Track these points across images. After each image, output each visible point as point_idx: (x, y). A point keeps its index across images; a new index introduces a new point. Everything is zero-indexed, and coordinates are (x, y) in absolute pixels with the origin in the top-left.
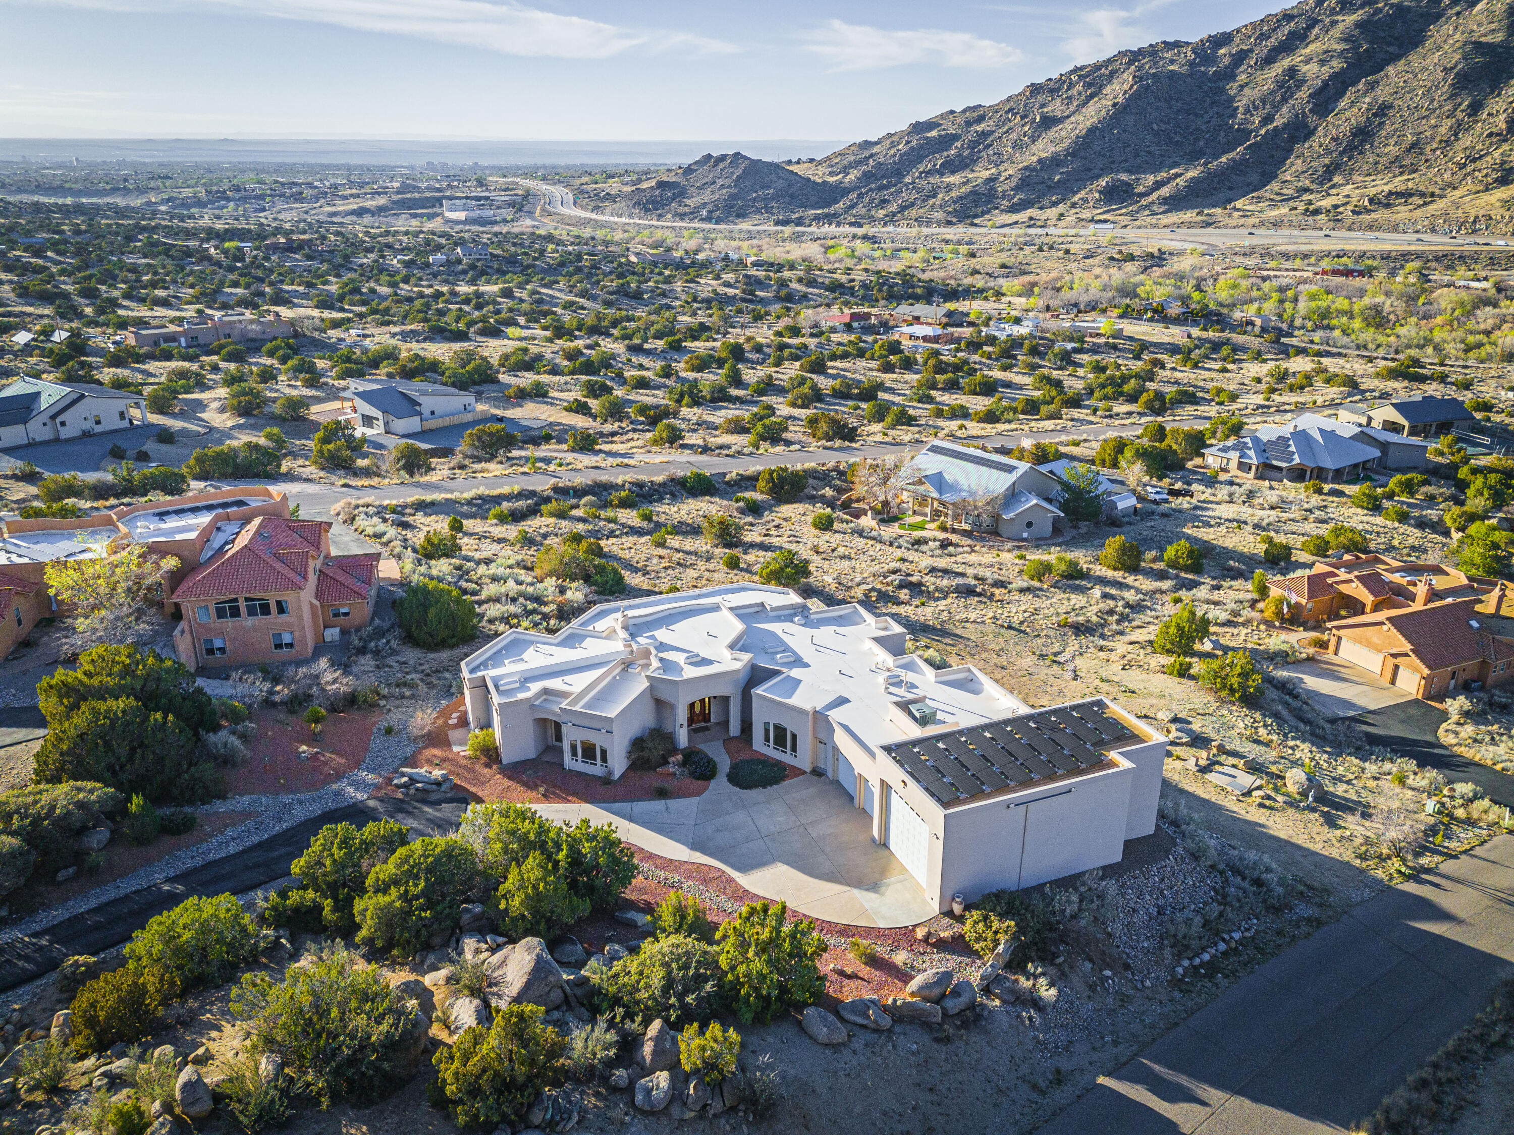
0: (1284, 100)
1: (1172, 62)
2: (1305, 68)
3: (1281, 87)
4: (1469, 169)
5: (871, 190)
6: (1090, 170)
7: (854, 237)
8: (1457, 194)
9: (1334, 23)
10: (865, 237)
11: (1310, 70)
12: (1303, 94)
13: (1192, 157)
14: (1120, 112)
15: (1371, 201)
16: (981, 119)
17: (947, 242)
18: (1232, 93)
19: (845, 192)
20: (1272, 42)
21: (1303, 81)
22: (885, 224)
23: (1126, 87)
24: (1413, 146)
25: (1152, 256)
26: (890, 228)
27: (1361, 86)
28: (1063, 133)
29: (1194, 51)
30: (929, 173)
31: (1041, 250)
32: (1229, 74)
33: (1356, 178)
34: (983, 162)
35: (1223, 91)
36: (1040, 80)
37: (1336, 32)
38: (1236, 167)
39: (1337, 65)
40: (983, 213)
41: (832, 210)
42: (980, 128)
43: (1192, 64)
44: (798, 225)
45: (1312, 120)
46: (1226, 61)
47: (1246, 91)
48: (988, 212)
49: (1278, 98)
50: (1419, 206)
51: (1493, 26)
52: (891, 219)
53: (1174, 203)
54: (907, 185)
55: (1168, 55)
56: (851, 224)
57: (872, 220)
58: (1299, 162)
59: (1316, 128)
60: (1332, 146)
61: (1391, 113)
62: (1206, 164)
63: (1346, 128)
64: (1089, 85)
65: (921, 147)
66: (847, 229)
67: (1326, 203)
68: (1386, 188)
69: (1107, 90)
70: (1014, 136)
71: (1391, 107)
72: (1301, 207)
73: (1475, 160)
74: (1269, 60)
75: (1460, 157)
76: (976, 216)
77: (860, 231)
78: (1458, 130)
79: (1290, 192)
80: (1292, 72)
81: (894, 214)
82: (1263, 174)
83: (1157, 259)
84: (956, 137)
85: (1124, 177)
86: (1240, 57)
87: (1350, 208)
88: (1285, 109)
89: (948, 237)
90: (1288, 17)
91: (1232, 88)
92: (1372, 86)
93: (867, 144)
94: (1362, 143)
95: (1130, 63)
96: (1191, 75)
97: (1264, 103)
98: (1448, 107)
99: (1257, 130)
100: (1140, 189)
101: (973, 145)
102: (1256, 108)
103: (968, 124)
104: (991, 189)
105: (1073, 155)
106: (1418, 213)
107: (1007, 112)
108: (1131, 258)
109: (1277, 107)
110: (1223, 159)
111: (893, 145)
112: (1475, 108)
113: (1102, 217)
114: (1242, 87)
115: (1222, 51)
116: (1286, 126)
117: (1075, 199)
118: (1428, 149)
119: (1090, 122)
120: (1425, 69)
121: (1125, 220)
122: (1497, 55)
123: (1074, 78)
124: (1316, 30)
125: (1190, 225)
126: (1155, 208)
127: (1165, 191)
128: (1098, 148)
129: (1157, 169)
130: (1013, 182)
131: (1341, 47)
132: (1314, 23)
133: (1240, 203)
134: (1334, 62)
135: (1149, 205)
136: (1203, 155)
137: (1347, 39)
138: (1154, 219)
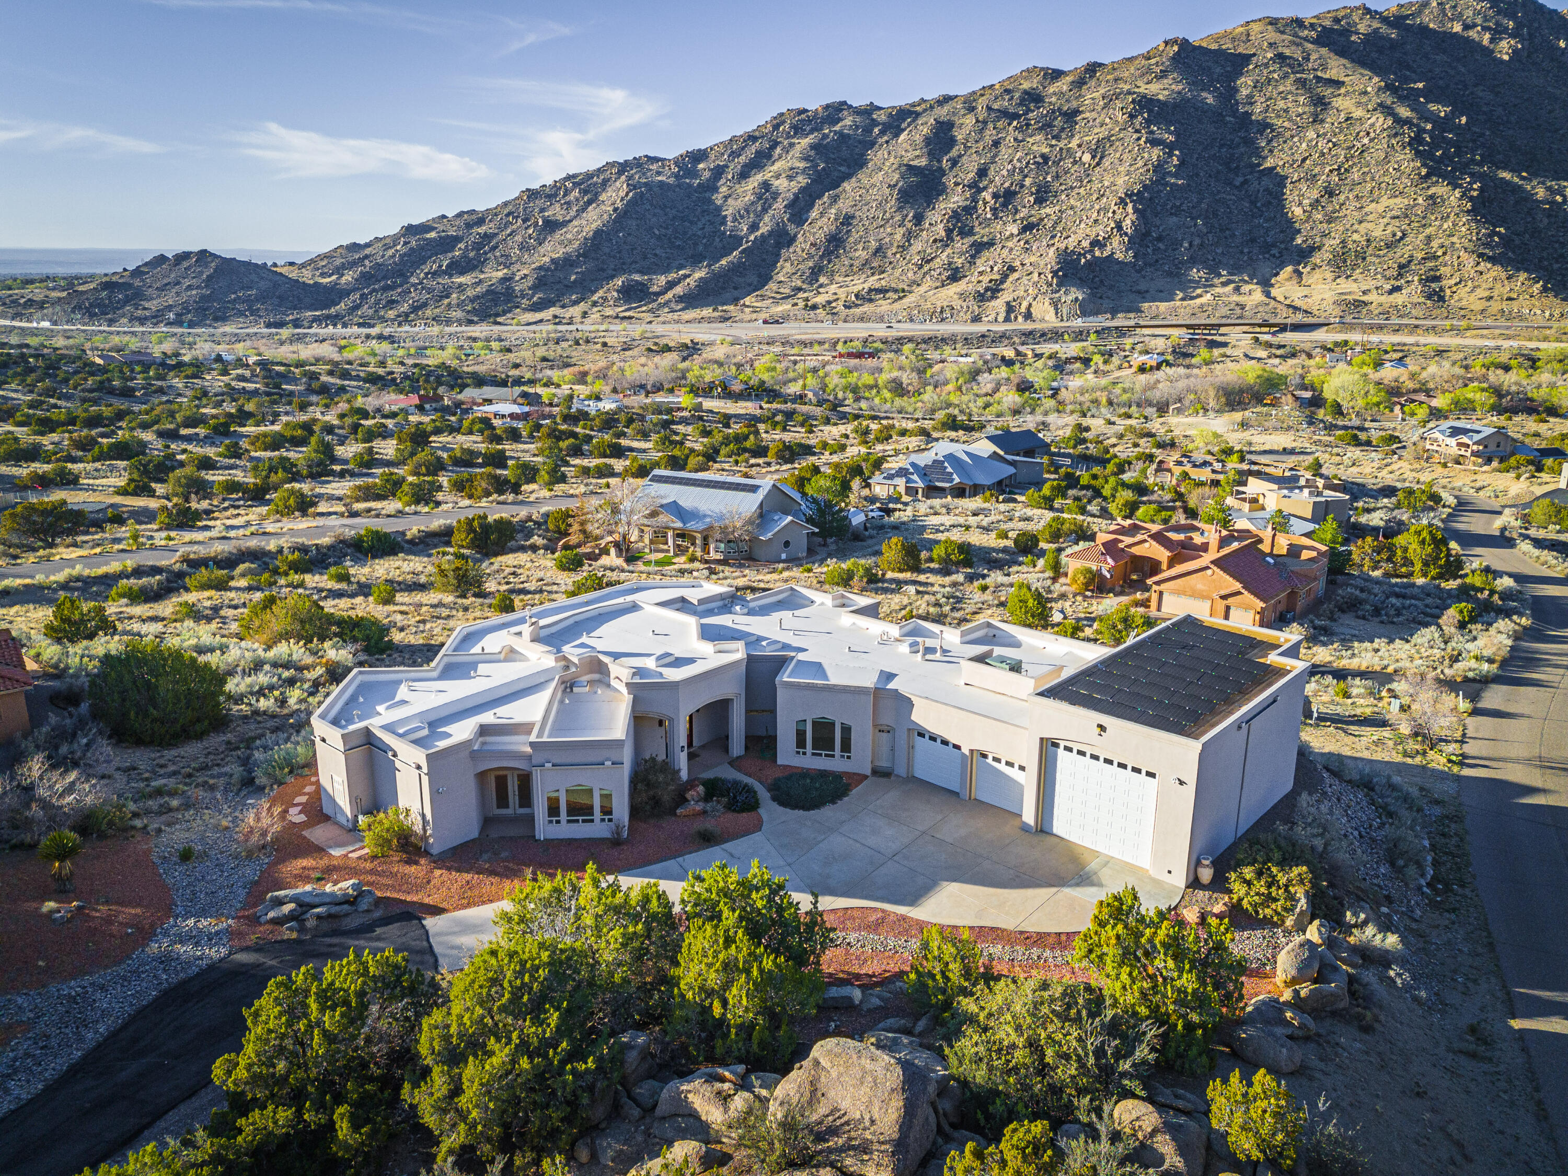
0: (765, 210)
1: (659, 173)
2: (777, 183)
3: (760, 198)
4: (926, 268)
5: (374, 290)
6: (603, 270)
7: (368, 337)
8: (922, 289)
9: (792, 145)
10: (380, 337)
11: (781, 184)
12: (779, 205)
13: (695, 261)
14: (622, 216)
15: (857, 296)
16: (481, 221)
17: (475, 340)
18: (719, 202)
19: (344, 293)
20: (743, 159)
21: (775, 196)
22: (400, 325)
23: (622, 194)
24: (878, 250)
25: (686, 346)
26: (407, 328)
27: (825, 199)
28: (569, 236)
29: (676, 163)
30: (435, 274)
31: (577, 343)
32: (711, 187)
33: (838, 278)
34: (492, 263)
35: (710, 201)
36: (535, 186)
37: (797, 151)
38: (735, 269)
39: (803, 180)
40: (504, 313)
41: (333, 311)
42: (482, 230)
43: (677, 176)
44: (296, 326)
45: (791, 228)
46: (707, 174)
47: (730, 201)
48: (510, 311)
49: (759, 208)
50: (895, 301)
51: (917, 153)
52: (404, 319)
53: (690, 300)
54: (414, 285)
55: (654, 167)
56: (360, 325)
57: (383, 320)
58: (788, 264)
59: (795, 236)
60: (813, 251)
61: (855, 222)
62: (709, 266)
63: (820, 236)
64: (585, 192)
65: (422, 248)
66: (355, 330)
67: (820, 299)
68: (866, 286)
69: (603, 197)
70: (518, 238)
71: (853, 217)
72: (801, 304)
73: (928, 262)
74: (744, 175)
75: (916, 258)
76: (497, 315)
77: (374, 331)
78: (909, 236)
79: (787, 291)
80: (766, 185)
81: (407, 315)
82: (760, 276)
83: (691, 350)
84: (457, 239)
85: (637, 277)
86: (719, 172)
87: (841, 303)
88: (767, 218)
89: (474, 335)
90: (752, 138)
91: (718, 199)
92: (835, 200)
93: (354, 247)
94: (837, 247)
95: (620, 173)
96: (679, 186)
97: (747, 211)
98: (898, 218)
99: (747, 236)
100: (655, 289)
101: (478, 246)
102: (742, 217)
103: (469, 226)
104: (508, 288)
105: (585, 255)
106: (897, 306)
107: (508, 215)
108: (667, 349)
109: (760, 216)
110: (723, 262)
111: (387, 247)
112: (919, 219)
113: (627, 314)
114: (726, 198)
115: (701, 166)
116: (771, 233)
117: (595, 298)
118: (889, 253)
119: (594, 226)
120: (873, 186)
121: (648, 317)
122: (925, 176)
123: (569, 185)
124: (778, 150)
125: (710, 320)
126: (673, 305)
127: (679, 290)
128: (607, 250)
129: (666, 270)
130: (530, 282)
131: (802, 165)
132: (775, 144)
133: (747, 300)
134: (800, 178)
135: (666, 304)
136: (705, 258)
137: (806, 159)
138: (675, 316)
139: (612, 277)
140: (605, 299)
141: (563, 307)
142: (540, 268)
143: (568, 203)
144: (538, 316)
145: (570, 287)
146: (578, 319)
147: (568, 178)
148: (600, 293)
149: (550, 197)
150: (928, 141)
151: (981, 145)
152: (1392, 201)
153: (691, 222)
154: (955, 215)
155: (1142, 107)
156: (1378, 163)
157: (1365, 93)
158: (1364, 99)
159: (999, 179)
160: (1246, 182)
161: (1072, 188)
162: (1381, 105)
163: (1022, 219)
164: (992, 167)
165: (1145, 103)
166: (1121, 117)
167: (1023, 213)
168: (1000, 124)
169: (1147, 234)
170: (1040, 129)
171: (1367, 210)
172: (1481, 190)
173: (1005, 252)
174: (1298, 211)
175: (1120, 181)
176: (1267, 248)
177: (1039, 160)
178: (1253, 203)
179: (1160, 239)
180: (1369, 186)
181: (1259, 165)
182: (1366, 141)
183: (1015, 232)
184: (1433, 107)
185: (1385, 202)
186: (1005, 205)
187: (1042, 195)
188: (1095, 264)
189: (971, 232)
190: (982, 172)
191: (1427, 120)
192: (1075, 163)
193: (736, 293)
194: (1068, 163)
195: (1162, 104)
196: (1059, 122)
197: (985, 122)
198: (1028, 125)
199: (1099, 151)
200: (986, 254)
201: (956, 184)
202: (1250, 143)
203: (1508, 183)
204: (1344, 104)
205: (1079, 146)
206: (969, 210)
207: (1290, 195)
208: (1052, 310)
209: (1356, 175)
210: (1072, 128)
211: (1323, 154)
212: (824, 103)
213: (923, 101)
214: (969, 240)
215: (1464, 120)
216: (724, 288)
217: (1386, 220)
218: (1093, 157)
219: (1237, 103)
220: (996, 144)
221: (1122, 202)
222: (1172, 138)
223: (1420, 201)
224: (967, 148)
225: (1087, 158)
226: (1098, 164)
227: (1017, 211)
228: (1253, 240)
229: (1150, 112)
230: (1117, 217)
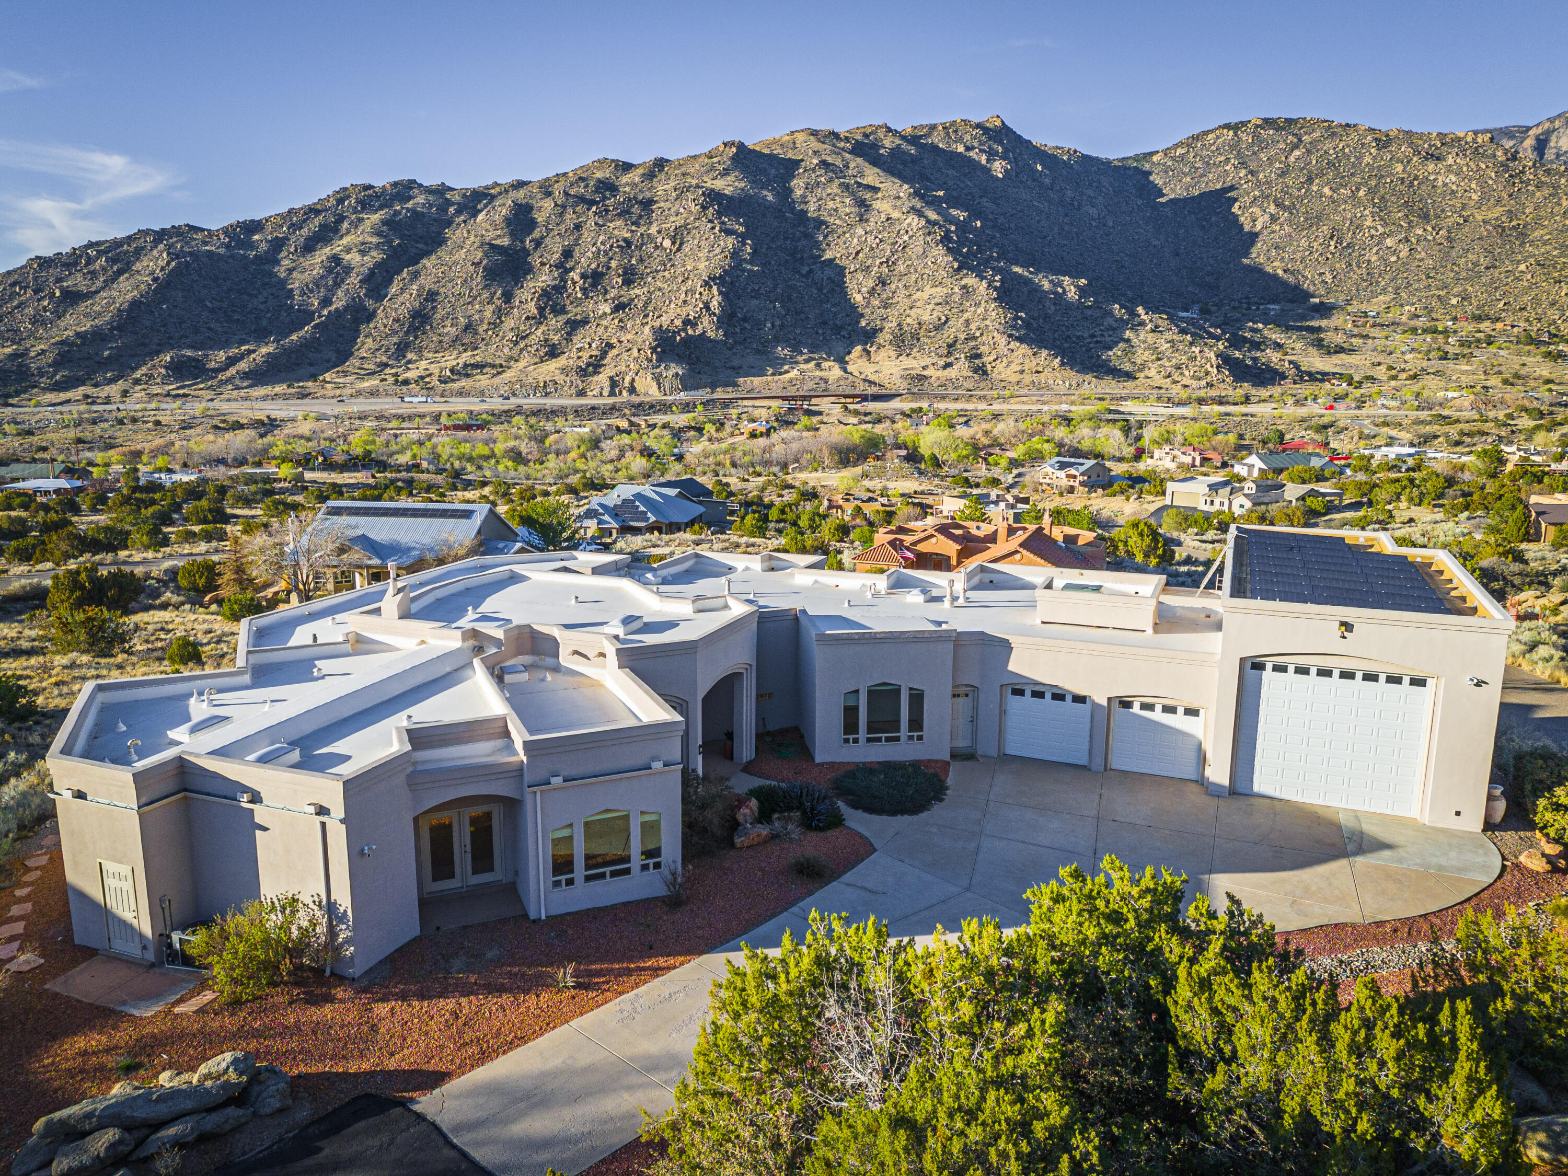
0: (337, 285)
1: (205, 243)
2: (348, 257)
3: (330, 272)
4: (522, 345)
6: (144, 345)
8: (521, 365)
9: (361, 220)
11: (353, 258)
12: (353, 280)
13: (261, 336)
14: (164, 287)
15: (452, 371)
18: (282, 275)
20: (305, 231)
21: (347, 270)
23: (161, 263)
24: (468, 327)
25: (262, 423)
27: (404, 274)
28: (97, 308)
29: (225, 234)
31: (122, 423)
32: (271, 259)
33: (427, 354)
35: (272, 274)
36: (48, 253)
37: (367, 226)
38: (306, 345)
39: (377, 256)
43: (228, 246)
45: (370, 304)
46: (264, 246)
47: (295, 274)
49: (331, 283)
50: (495, 375)
51: (499, 232)
53: (259, 377)
55: (199, 236)
58: (370, 340)
59: (375, 311)
60: (396, 327)
61: (439, 299)
62: (278, 341)
63: (403, 312)
64: (114, 261)
67: (409, 375)
68: (461, 361)
69: (138, 266)
70: (30, 311)
71: (438, 294)
72: (391, 380)
73: (523, 338)
74: (309, 247)
75: (510, 335)
76: (8, 395)
78: (499, 314)
79: (372, 367)
80: (336, 259)
82: (338, 351)
83: (269, 426)
85: (189, 353)
86: (278, 244)
87: (435, 378)
88: (340, 293)
90: (313, 210)
91: (281, 271)
92: (415, 276)
94: (423, 323)
95: (157, 241)
96: (231, 257)
97: (318, 286)
98: (486, 295)
99: (319, 310)
100: (213, 365)
102: (312, 291)
104: (21, 365)
105: (119, 328)
106: (497, 381)
108: (239, 426)
109: (332, 290)
110: (294, 337)
112: (508, 297)
113: (179, 392)
114: (290, 271)
115: (256, 237)
116: (346, 308)
117: (137, 374)
118: (481, 330)
119: (129, 297)
120: (456, 263)
121: (209, 394)
122: (509, 255)
123: (92, 252)
124: (345, 225)
125: (285, 397)
126: (237, 382)
127: (243, 366)
128: (148, 323)
129: (225, 345)
130: (50, 357)
131: (375, 240)
132: (341, 219)
133: (327, 376)
134: (374, 253)
135: (229, 380)
136: (271, 333)
137: (379, 234)
138: (242, 393)
139: (157, 353)
140: (151, 377)
141: (96, 385)
142: (62, 343)
143: (93, 273)
144: (63, 396)
145: (104, 364)
146: (118, 398)
147: (91, 245)
148: (144, 370)
149: (67, 265)
150: (508, 221)
151: (562, 228)
152: (934, 290)
153: (251, 295)
154: (545, 293)
155: (712, 200)
156: (918, 258)
157: (899, 198)
158: (899, 203)
159: (585, 260)
160: (810, 271)
161: (657, 271)
162: (913, 208)
163: (613, 299)
164: (577, 249)
165: (714, 197)
166: (695, 209)
167: (613, 293)
168: (579, 209)
169: (732, 315)
170: (619, 215)
171: (914, 297)
172: (1002, 281)
173: (601, 330)
174: (858, 298)
175: (702, 266)
176: (837, 329)
177: (621, 243)
178: (820, 290)
179: (745, 319)
180: (913, 277)
181: (820, 257)
182: (906, 238)
183: (608, 311)
184: (954, 212)
185: (928, 290)
186: (594, 285)
187: (630, 277)
188: (689, 341)
189: (563, 311)
190: (567, 254)
191: (951, 223)
192: (656, 248)
193: (312, 370)
194: (650, 248)
195: (730, 199)
196: (636, 209)
197: (564, 207)
198: (607, 211)
199: (678, 237)
200: (581, 331)
201: (543, 264)
202: (809, 236)
203: (1021, 276)
204: (882, 206)
205: (659, 232)
206: (560, 288)
207: (851, 284)
208: (655, 387)
209: (901, 267)
210: (649, 216)
211: (872, 249)
212: (392, 180)
213: (496, 184)
214: (562, 318)
215: (979, 224)
216: (297, 365)
217: (931, 306)
218: (673, 243)
219: (793, 201)
220: (578, 227)
221: (706, 284)
222: (742, 229)
223: (956, 290)
224: (549, 230)
225: (667, 243)
226: (678, 250)
227: (606, 292)
228: (825, 323)
229: (720, 204)
230: (704, 298)
